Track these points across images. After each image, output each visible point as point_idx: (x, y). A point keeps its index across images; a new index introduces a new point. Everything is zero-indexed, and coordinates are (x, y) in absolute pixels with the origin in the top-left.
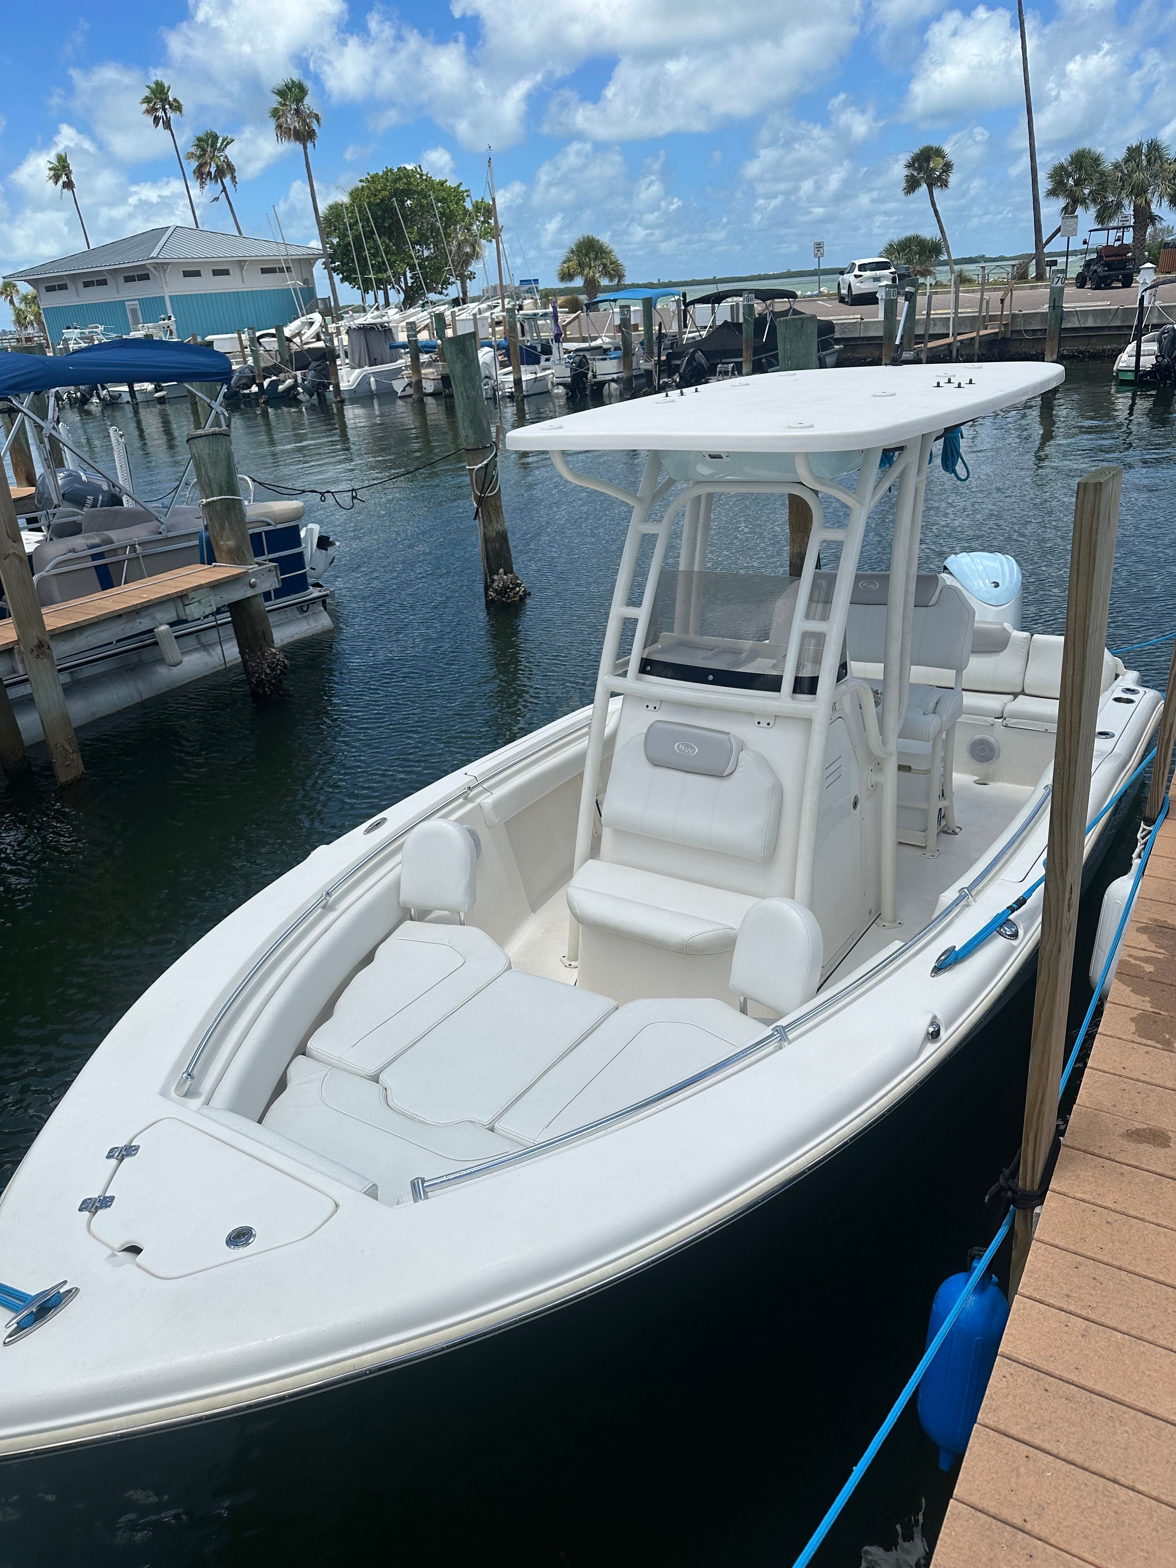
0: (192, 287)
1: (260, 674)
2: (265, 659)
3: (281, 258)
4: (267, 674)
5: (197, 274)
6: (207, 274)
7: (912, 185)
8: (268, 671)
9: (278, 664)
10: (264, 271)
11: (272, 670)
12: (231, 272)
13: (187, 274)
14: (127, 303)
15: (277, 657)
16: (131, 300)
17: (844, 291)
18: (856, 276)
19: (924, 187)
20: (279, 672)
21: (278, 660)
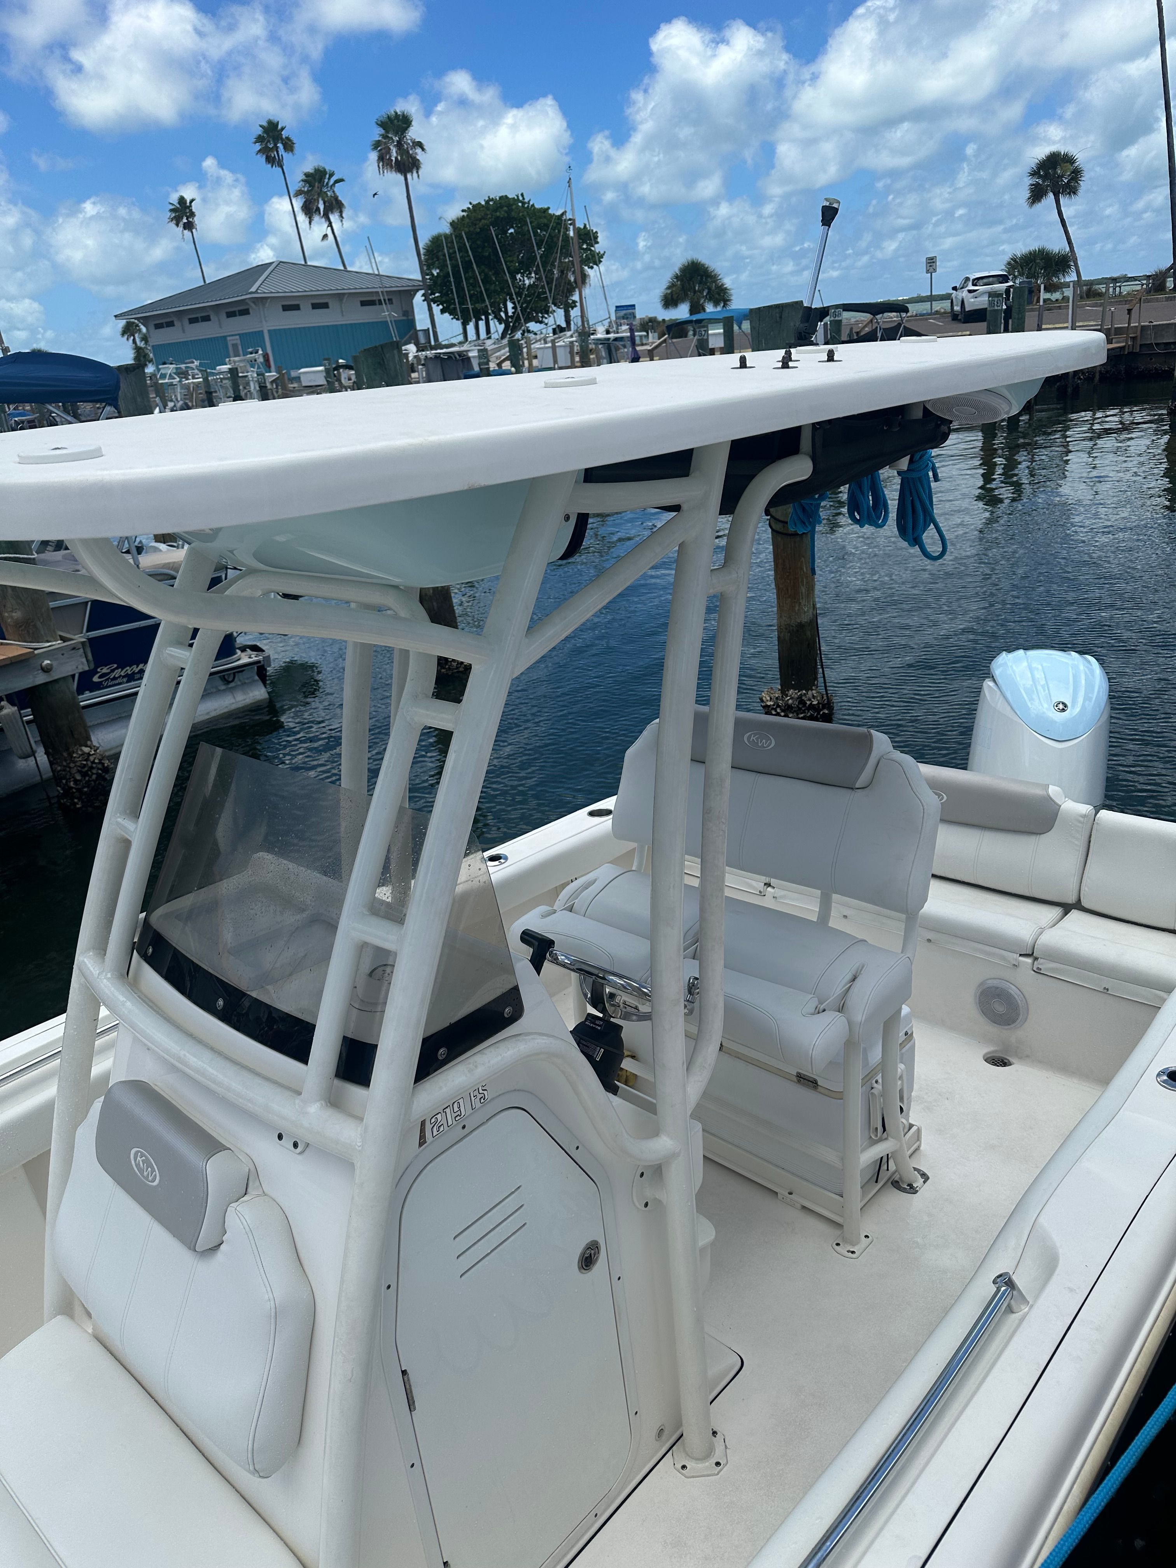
0: (292, 321)
1: (68, 780)
2: (74, 762)
3: (379, 290)
4: (76, 781)
5: (296, 308)
6: (306, 306)
7: (1036, 195)
8: (78, 777)
9: (92, 768)
10: (364, 303)
11: (84, 775)
12: (330, 305)
13: (286, 308)
14: (228, 338)
15: (92, 758)
16: (232, 335)
17: (957, 308)
18: (970, 291)
19: (1051, 195)
20: (94, 777)
21: (93, 762)
